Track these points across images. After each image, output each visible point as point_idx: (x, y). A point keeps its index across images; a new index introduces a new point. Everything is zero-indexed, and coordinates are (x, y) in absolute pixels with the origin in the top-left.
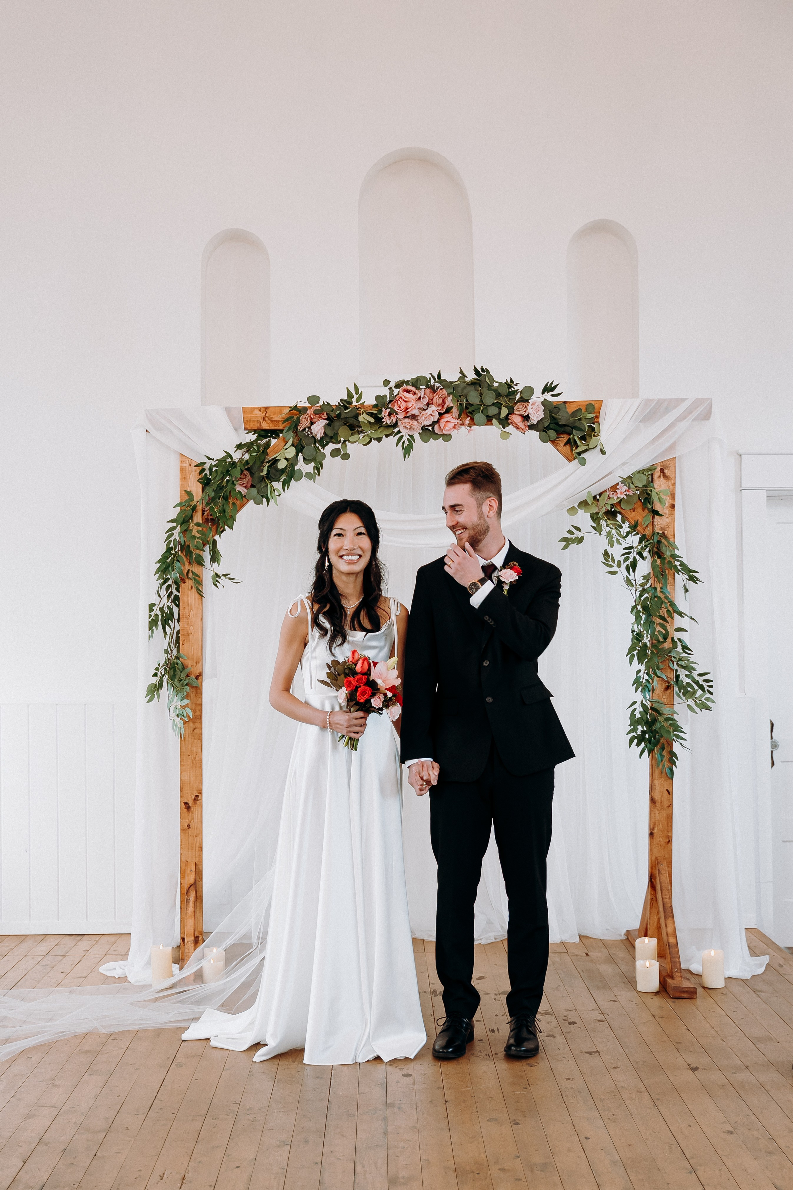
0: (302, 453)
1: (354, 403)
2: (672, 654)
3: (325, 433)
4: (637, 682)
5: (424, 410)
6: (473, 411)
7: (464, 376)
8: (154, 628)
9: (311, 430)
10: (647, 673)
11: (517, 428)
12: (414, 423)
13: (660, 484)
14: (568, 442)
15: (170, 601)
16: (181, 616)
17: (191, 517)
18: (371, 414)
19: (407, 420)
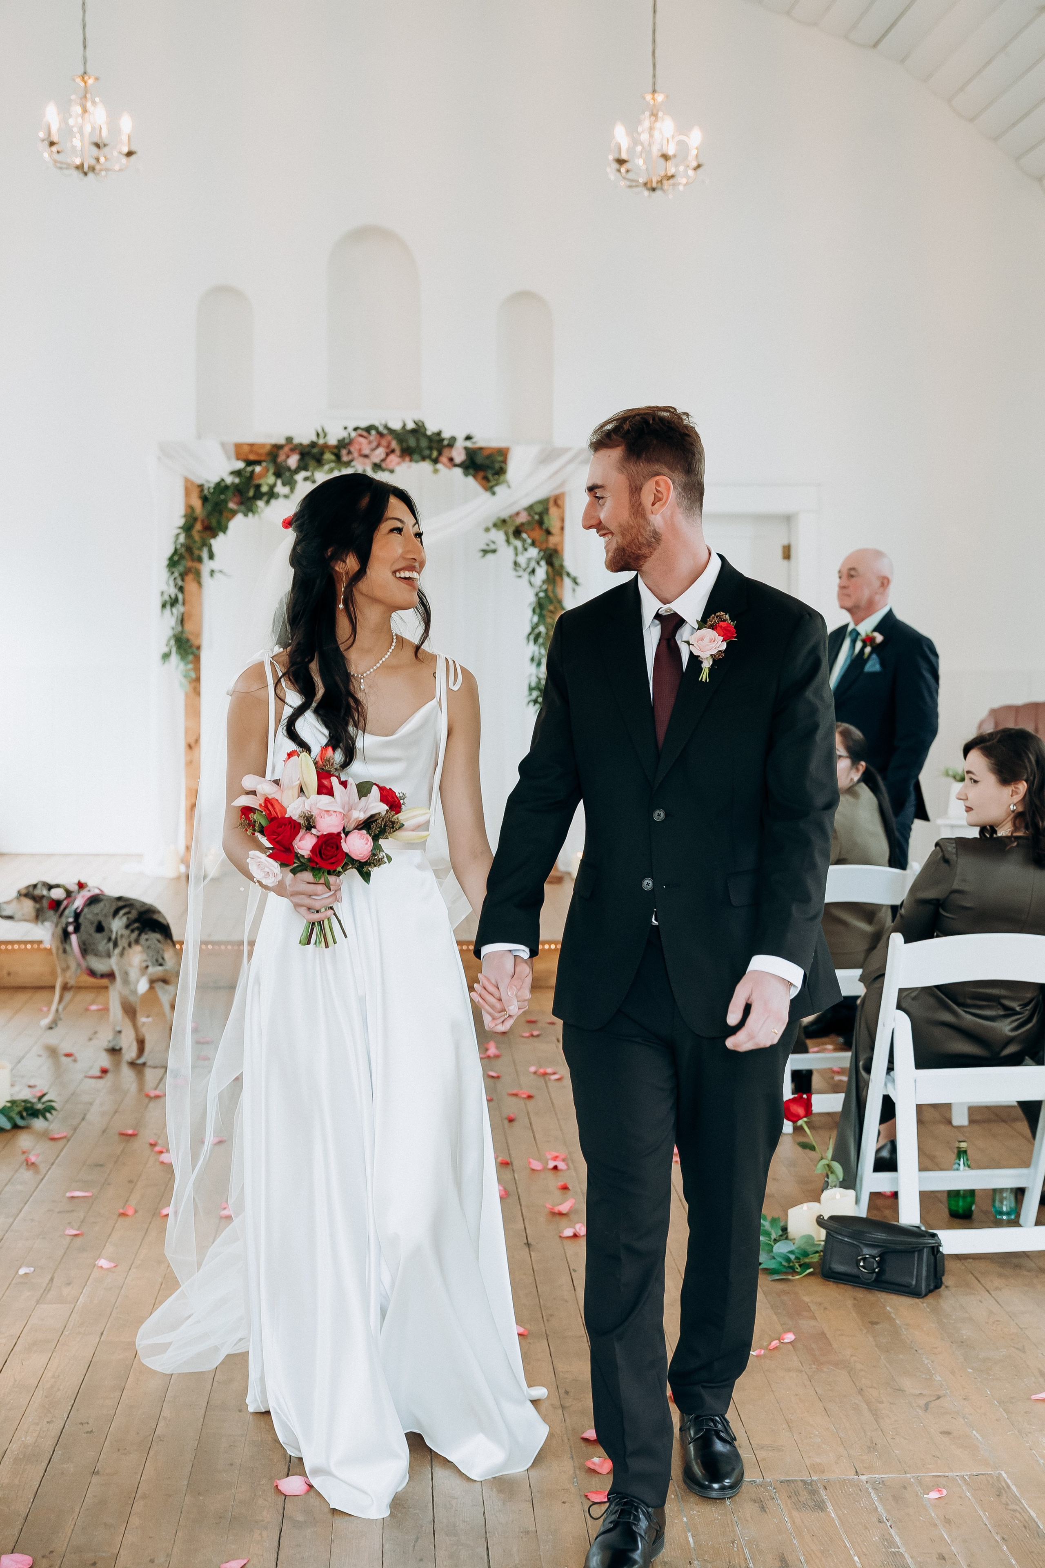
1: (321, 443)
3: (298, 465)
5: (374, 450)
6: (412, 452)
7: (406, 426)
8: (164, 609)
9: (287, 462)
11: (444, 464)
12: (366, 461)
13: (553, 511)
14: (483, 479)
15: (176, 589)
16: (185, 601)
17: (193, 525)
18: (333, 453)
19: (361, 459)
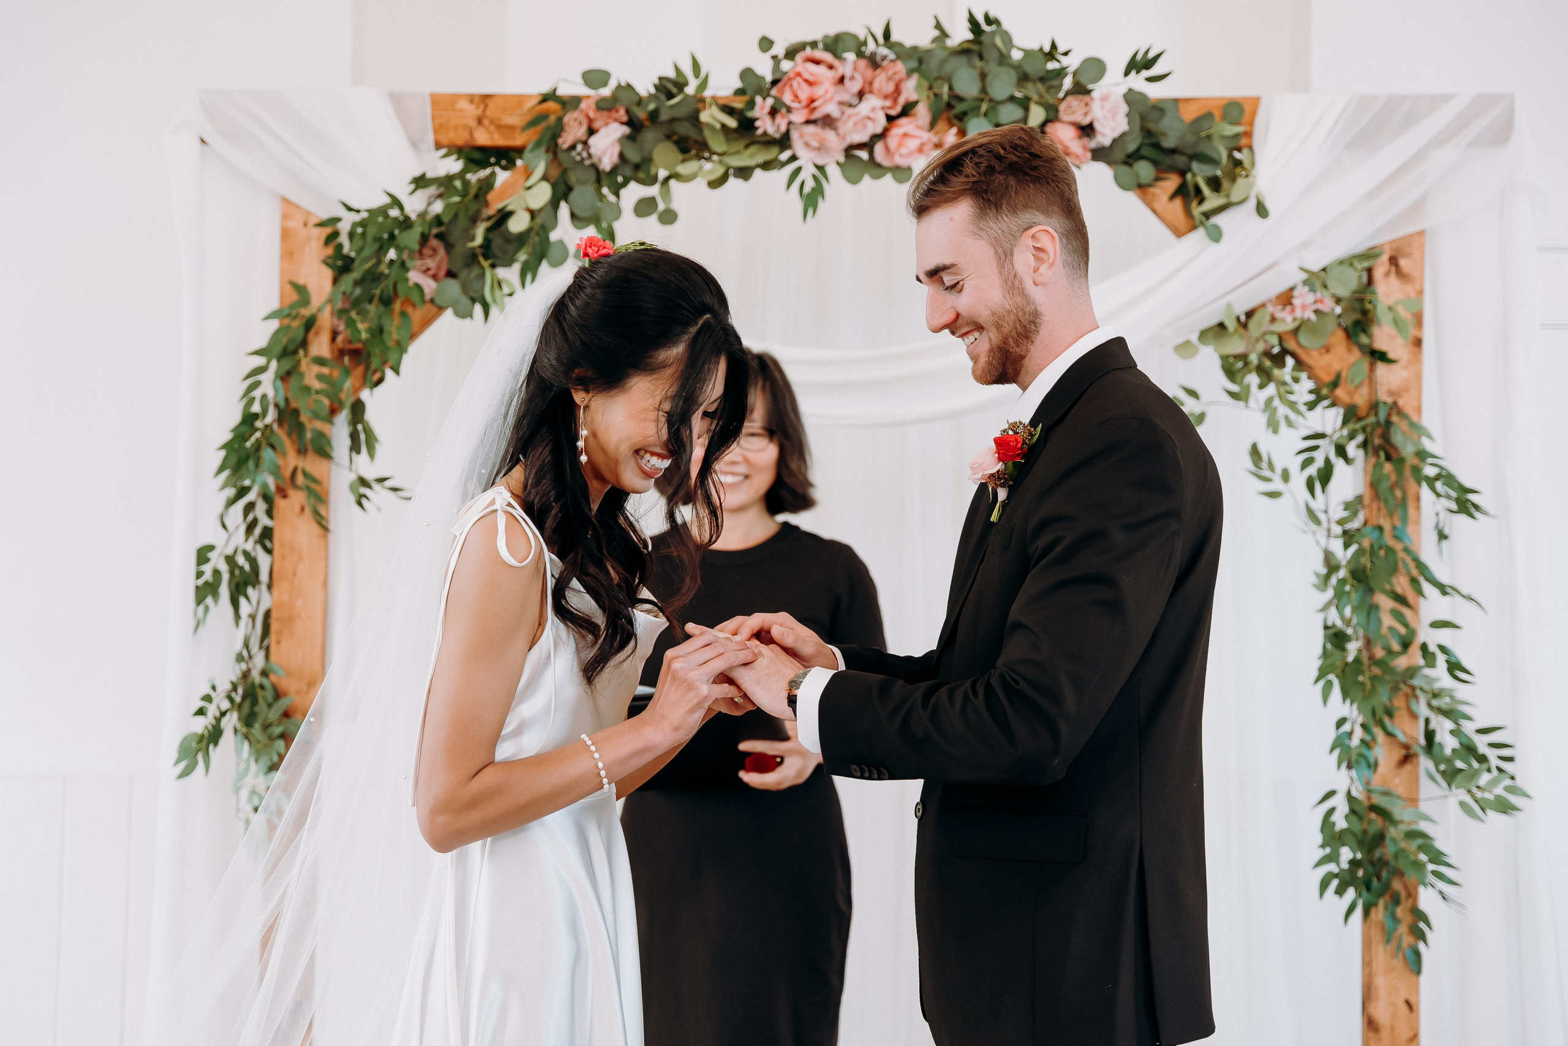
0: (567, 202)
1: (690, 90)
2: (1416, 682)
3: (622, 156)
4: (1340, 744)
5: (851, 106)
6: (965, 114)
7: (944, 34)
8: (209, 600)
9: (589, 147)
10: (1363, 726)
12: (830, 136)
13: (1388, 290)
14: (1182, 192)
15: (251, 540)
16: (275, 575)
17: (304, 344)
18: (729, 110)
19: (811, 129)
